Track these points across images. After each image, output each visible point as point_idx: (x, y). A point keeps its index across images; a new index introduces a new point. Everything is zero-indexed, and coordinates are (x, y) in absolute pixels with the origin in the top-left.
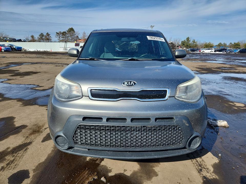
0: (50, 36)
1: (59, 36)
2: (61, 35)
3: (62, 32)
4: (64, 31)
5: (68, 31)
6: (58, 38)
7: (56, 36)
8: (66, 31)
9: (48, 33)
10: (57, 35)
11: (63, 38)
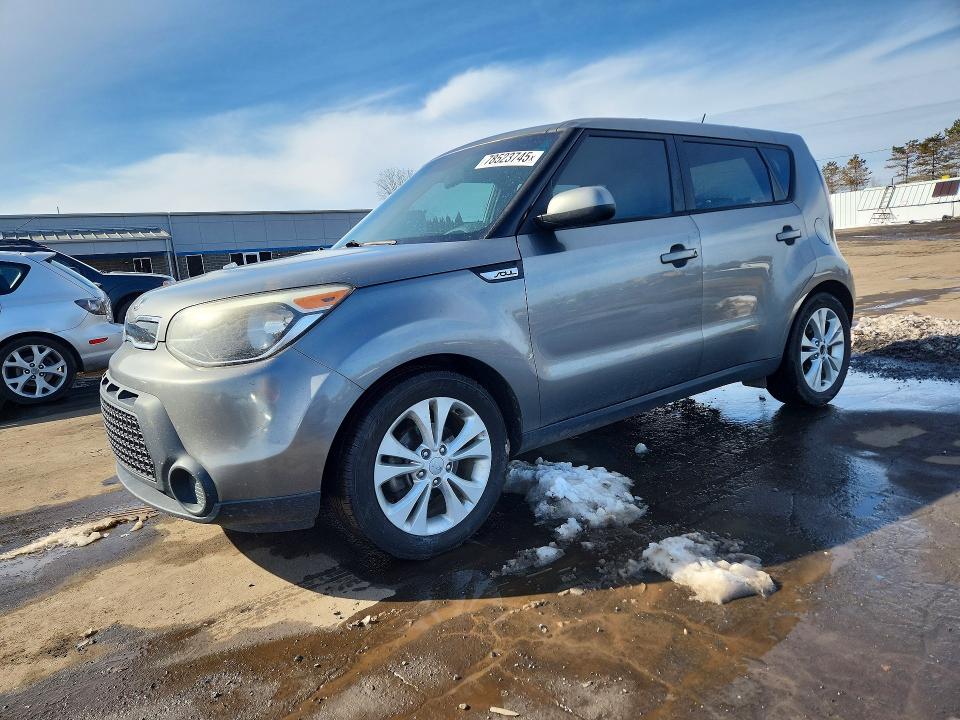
0: (864, 167)
1: (905, 163)
2: (914, 156)
3: (922, 141)
4: (932, 135)
5: (951, 132)
6: (900, 170)
7: (892, 163)
8: (943, 134)
9: (856, 157)
10: (896, 159)
11: (923, 168)
